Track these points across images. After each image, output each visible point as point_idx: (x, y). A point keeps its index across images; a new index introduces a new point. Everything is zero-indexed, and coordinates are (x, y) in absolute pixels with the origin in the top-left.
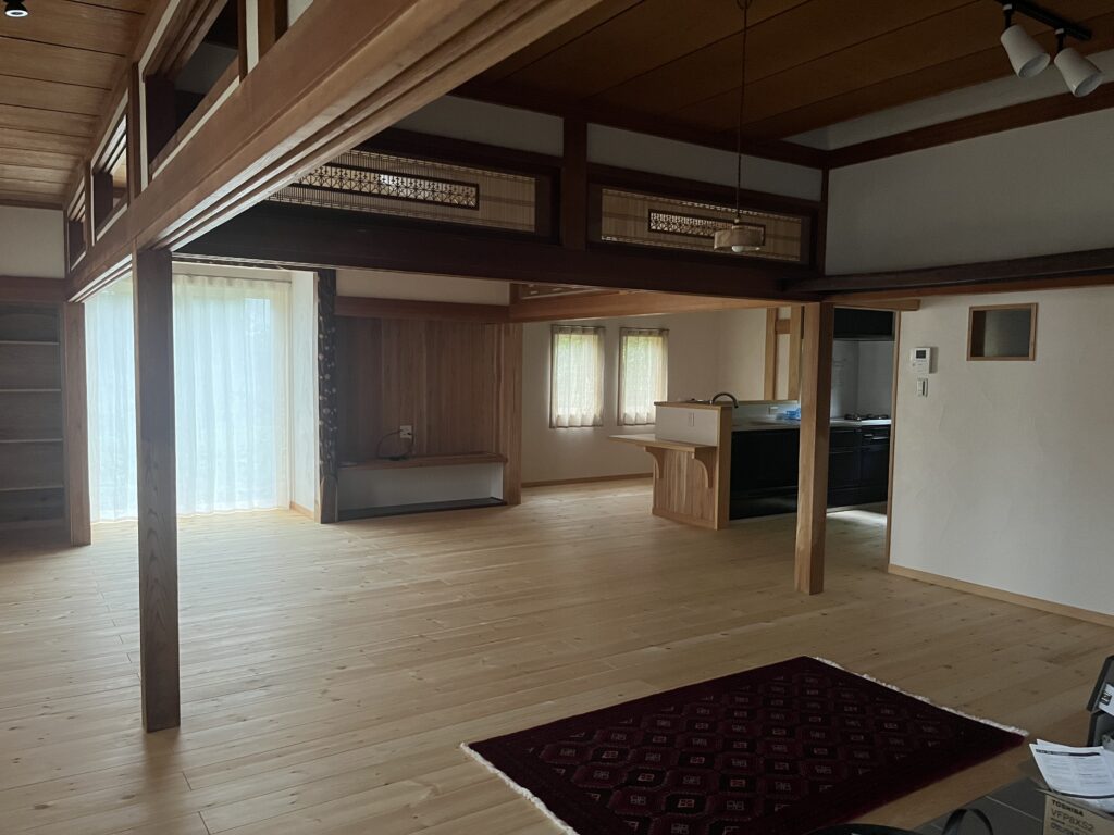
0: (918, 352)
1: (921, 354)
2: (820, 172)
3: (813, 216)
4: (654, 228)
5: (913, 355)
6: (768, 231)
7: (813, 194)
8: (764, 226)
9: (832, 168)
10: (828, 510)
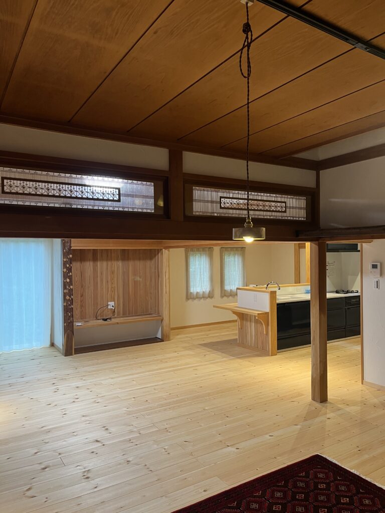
0: (373, 265)
1: (374, 266)
2: (314, 172)
3: (312, 196)
4: (223, 206)
5: (370, 266)
6: (288, 205)
7: (312, 184)
8: (285, 202)
9: (321, 170)
10: (328, 342)
